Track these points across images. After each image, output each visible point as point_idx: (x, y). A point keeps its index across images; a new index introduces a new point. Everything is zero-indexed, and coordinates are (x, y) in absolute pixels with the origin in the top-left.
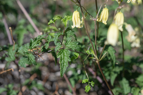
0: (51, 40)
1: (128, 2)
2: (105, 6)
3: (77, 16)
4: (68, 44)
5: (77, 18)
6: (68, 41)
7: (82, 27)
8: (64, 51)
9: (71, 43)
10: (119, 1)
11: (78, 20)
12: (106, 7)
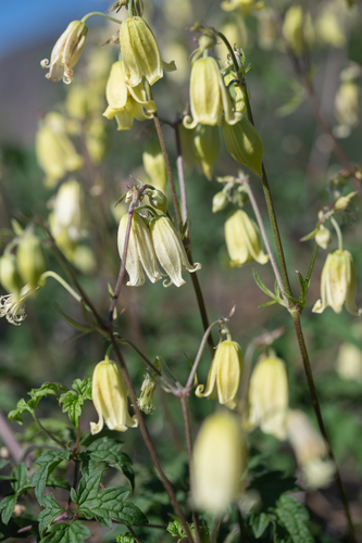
0: (26, 483)
1: (318, 309)
2: (223, 331)
3: (109, 383)
4: (89, 497)
5: (111, 391)
6: (88, 487)
7: (136, 426)
8: (70, 531)
9: (99, 495)
10: (291, 307)
11: (112, 397)
12: (229, 337)
